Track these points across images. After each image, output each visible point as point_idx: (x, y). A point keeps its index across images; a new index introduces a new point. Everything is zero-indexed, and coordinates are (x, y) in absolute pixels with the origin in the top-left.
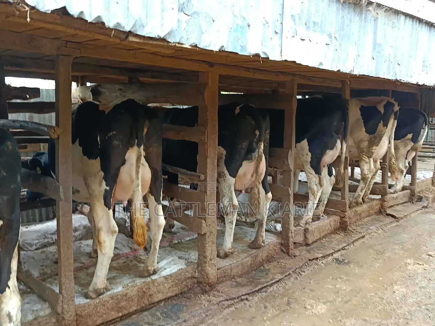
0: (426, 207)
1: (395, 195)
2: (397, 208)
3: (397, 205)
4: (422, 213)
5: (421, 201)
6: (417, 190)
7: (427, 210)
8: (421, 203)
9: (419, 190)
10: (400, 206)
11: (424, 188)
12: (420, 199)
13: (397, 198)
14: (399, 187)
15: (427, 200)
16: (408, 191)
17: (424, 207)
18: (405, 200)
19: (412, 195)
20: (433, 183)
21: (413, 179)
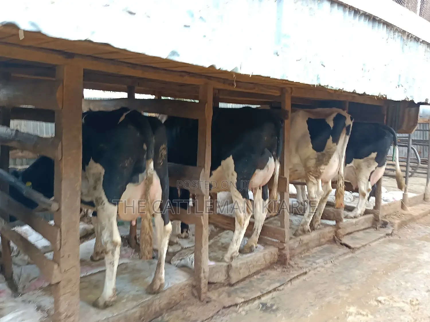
0: (391, 235)
1: (354, 221)
2: (357, 235)
3: (358, 231)
4: (384, 242)
5: (385, 227)
6: (382, 213)
7: (391, 238)
8: (385, 229)
9: (385, 214)
10: (361, 233)
11: (391, 211)
12: (385, 225)
13: (356, 224)
14: (360, 211)
15: (392, 226)
16: (371, 216)
17: (388, 235)
18: (367, 225)
19: (376, 220)
20: (403, 207)
21: (377, 201)
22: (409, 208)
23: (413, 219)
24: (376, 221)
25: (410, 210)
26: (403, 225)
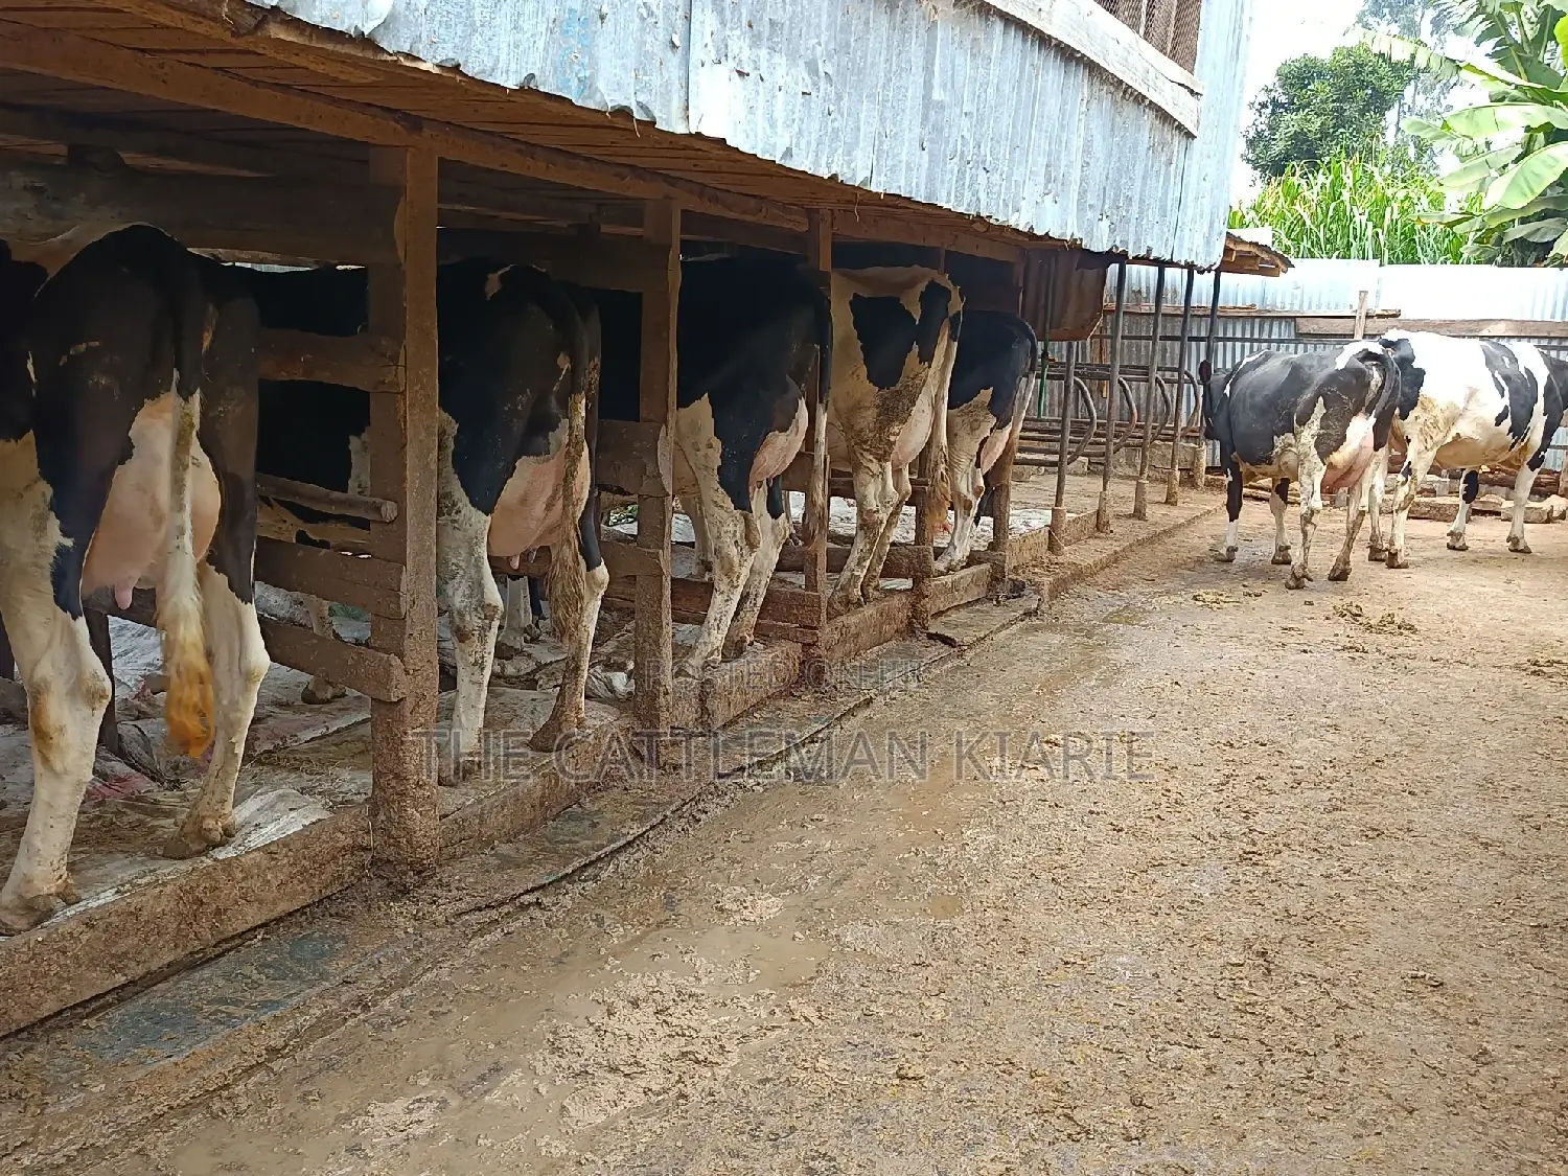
0: (1035, 613)
1: (948, 579)
2: (954, 616)
3: (957, 608)
4: (1027, 631)
5: (1020, 596)
6: (1011, 562)
7: (1036, 621)
8: (1021, 601)
9: (1015, 563)
10: (963, 613)
11: (1027, 557)
12: (1018, 590)
13: (955, 586)
14: (960, 554)
15: (1037, 592)
16: (986, 566)
17: (1028, 614)
18: (977, 592)
19: (996, 577)
20: (1052, 546)
21: (1000, 528)
22: (1066, 549)
23: (1080, 575)
24: (997, 579)
25: (1070, 554)
26: (1059, 588)
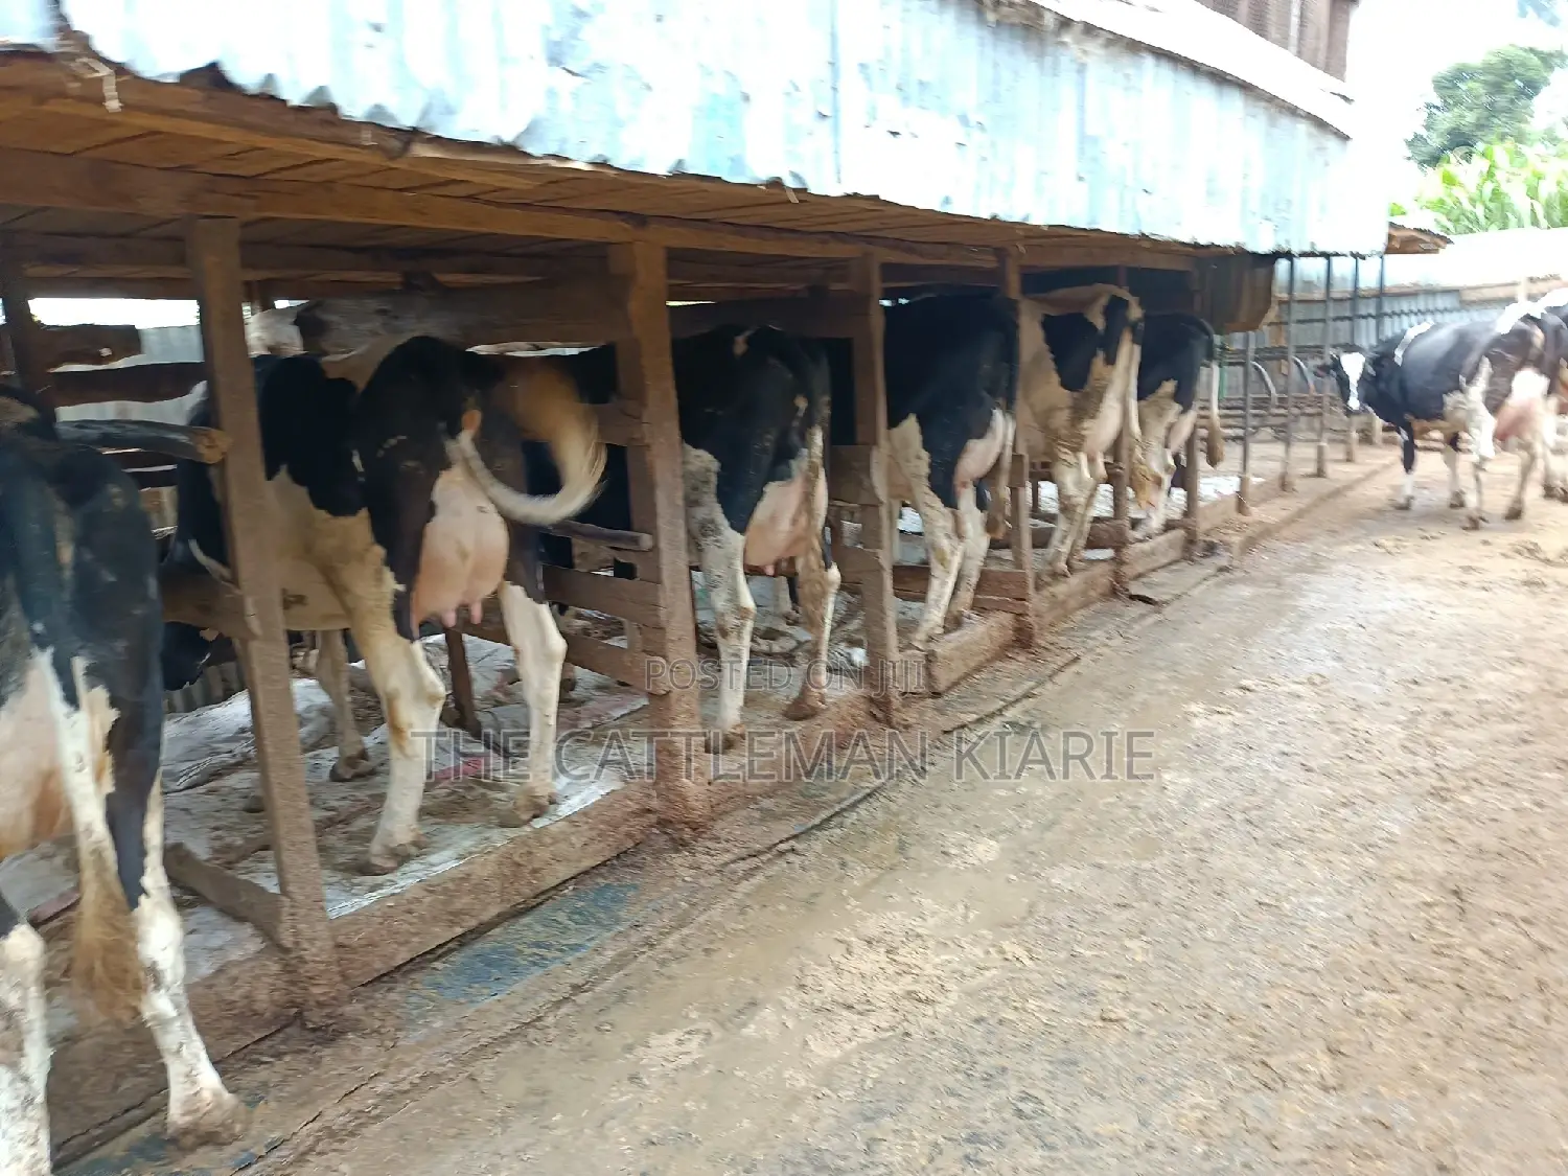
0: (1227, 569)
1: (1146, 546)
2: (1156, 578)
3: (1155, 569)
4: (1218, 585)
5: (1213, 554)
6: (1203, 525)
7: (1228, 576)
8: (1212, 560)
9: (1207, 526)
10: (1162, 573)
11: (1218, 521)
12: (1211, 549)
13: (1153, 553)
14: (1156, 522)
15: (1227, 550)
16: (1179, 533)
17: (1222, 569)
18: (1174, 554)
19: (1191, 540)
20: (1241, 507)
21: (1192, 498)
22: (1254, 510)
23: (1267, 532)
24: (1192, 542)
25: (1259, 513)
26: (1250, 544)
